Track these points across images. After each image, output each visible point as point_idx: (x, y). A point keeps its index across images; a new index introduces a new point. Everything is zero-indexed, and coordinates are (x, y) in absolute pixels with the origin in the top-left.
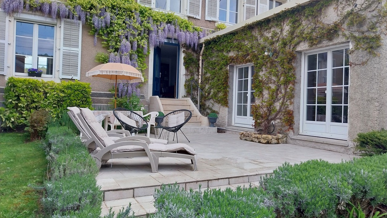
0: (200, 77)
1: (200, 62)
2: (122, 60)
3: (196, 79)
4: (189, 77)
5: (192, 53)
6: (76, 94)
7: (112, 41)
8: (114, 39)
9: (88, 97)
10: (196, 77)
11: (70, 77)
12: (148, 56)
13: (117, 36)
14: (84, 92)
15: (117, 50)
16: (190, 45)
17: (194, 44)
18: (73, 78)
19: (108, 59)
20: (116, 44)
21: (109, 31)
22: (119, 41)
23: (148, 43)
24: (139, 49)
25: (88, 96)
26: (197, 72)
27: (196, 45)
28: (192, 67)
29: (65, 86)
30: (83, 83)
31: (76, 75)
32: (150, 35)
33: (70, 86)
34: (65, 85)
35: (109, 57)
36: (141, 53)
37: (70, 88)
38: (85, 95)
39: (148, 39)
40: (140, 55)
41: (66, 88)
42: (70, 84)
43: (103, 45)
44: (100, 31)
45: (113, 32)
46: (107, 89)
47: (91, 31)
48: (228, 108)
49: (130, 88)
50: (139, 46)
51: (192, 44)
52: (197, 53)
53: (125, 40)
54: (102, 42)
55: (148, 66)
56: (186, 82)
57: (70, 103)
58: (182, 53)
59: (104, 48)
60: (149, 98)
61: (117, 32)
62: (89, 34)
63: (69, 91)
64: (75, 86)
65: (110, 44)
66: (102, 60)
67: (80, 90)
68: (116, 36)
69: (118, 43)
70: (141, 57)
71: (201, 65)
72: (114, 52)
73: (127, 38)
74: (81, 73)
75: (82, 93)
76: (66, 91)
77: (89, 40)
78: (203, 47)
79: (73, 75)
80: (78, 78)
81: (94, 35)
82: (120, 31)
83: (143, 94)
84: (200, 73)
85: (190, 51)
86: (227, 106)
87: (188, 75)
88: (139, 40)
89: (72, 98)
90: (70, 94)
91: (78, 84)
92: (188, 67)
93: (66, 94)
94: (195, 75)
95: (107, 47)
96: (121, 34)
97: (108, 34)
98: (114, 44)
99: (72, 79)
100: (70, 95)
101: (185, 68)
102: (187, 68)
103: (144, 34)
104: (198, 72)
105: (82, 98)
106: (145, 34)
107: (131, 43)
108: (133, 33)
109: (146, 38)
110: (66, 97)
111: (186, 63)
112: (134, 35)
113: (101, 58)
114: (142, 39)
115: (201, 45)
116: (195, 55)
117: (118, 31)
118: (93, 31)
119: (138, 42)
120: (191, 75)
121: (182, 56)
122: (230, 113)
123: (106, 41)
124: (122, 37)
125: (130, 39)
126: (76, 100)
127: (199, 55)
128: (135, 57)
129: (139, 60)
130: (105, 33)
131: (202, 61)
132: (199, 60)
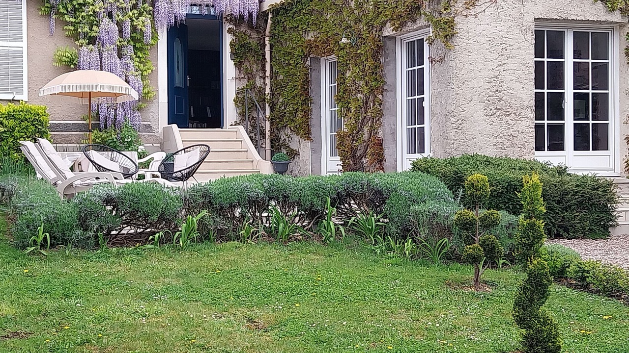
0: (268, 81)
1: (267, 49)
2: (103, 59)
3: (259, 85)
4: (245, 82)
5: (249, 31)
6: (24, 126)
7: (83, 23)
8: (86, 19)
9: (45, 132)
10: (259, 82)
11: (10, 97)
12: (154, 47)
13: (91, 15)
14: (36, 122)
15: (92, 41)
16: (242, 17)
17: (250, 15)
18: (15, 99)
19: (76, 59)
20: (91, 30)
21: (77, 6)
22: (95, 22)
23: (153, 22)
24: (135, 35)
25: (43, 129)
26: (261, 72)
27: (255, 15)
28: (249, 62)
29: (3, 114)
30: (34, 106)
31: (21, 91)
32: (156, 5)
33: (12, 114)
34: (4, 112)
35: (78, 56)
36: (140, 41)
37: (13, 116)
38: (39, 129)
39: (152, 14)
40: (138, 45)
41: (6, 117)
42: (11, 110)
43: (67, 33)
44: (61, 7)
45: (83, 7)
46: (79, 115)
47: (43, 9)
48: (312, 141)
49: (120, 112)
50: (134, 29)
51: (246, 14)
52: (258, 32)
53: (106, 20)
54: (65, 27)
55: (157, 65)
56: (237, 94)
57: (13, 143)
58: (227, 34)
59: (68, 36)
60: (161, 130)
61: (91, 7)
62: (40, 13)
63: (11, 123)
64: (21, 113)
65: (80, 30)
66: (66, 61)
67: (29, 118)
68: (89, 14)
69: (94, 28)
70: (141, 49)
71: (268, 56)
72: (88, 44)
73: (110, 16)
74: (29, 88)
75: (34, 125)
76: (6, 122)
77: (41, 25)
78: (269, 18)
79: (15, 93)
80: (24, 97)
81: (49, 15)
82: (97, 5)
83: (149, 123)
84: (268, 74)
85: (243, 29)
86: (308, 138)
87: (242, 78)
88: (134, 19)
89: (16, 134)
90: (13, 127)
91: (25, 110)
92: (240, 62)
93: (6, 127)
94: (258, 79)
95: (75, 36)
96: (98, 10)
97: (75, 10)
98: (87, 29)
99: (13, 101)
100: (13, 129)
101: (235, 64)
102: (238, 65)
103: (143, 4)
104: (264, 71)
105: (35, 134)
106: (146, 5)
107: (119, 24)
108: (122, 5)
109: (149, 13)
110: (6, 134)
111: (234, 55)
112: (123, 10)
113: (64, 58)
114: (140, 14)
115: (265, 14)
116: (254, 35)
117: (93, 5)
118: (48, 7)
119: (132, 21)
120: (249, 79)
121: (228, 39)
122: (316, 151)
123: (72, 24)
124: (102, 15)
125: (117, 18)
126: (24, 138)
127: (264, 36)
128: (129, 50)
129: (136, 57)
130: (69, 9)
131: (272, 46)
132: (265, 45)
